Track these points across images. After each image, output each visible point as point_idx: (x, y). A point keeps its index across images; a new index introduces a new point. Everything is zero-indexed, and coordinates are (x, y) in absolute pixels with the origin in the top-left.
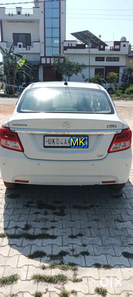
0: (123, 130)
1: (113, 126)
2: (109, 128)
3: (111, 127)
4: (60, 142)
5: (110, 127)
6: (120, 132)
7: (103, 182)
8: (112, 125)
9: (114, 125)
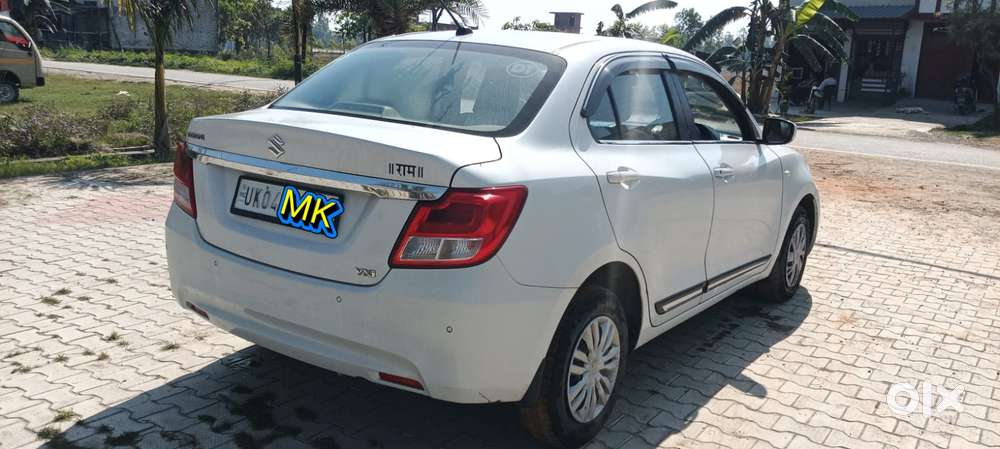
0: (451, 190)
1: (410, 169)
2: (396, 176)
3: (402, 172)
4: (270, 204)
5: (399, 170)
6: (438, 196)
7: (383, 376)
8: (404, 166)
9: (414, 167)
